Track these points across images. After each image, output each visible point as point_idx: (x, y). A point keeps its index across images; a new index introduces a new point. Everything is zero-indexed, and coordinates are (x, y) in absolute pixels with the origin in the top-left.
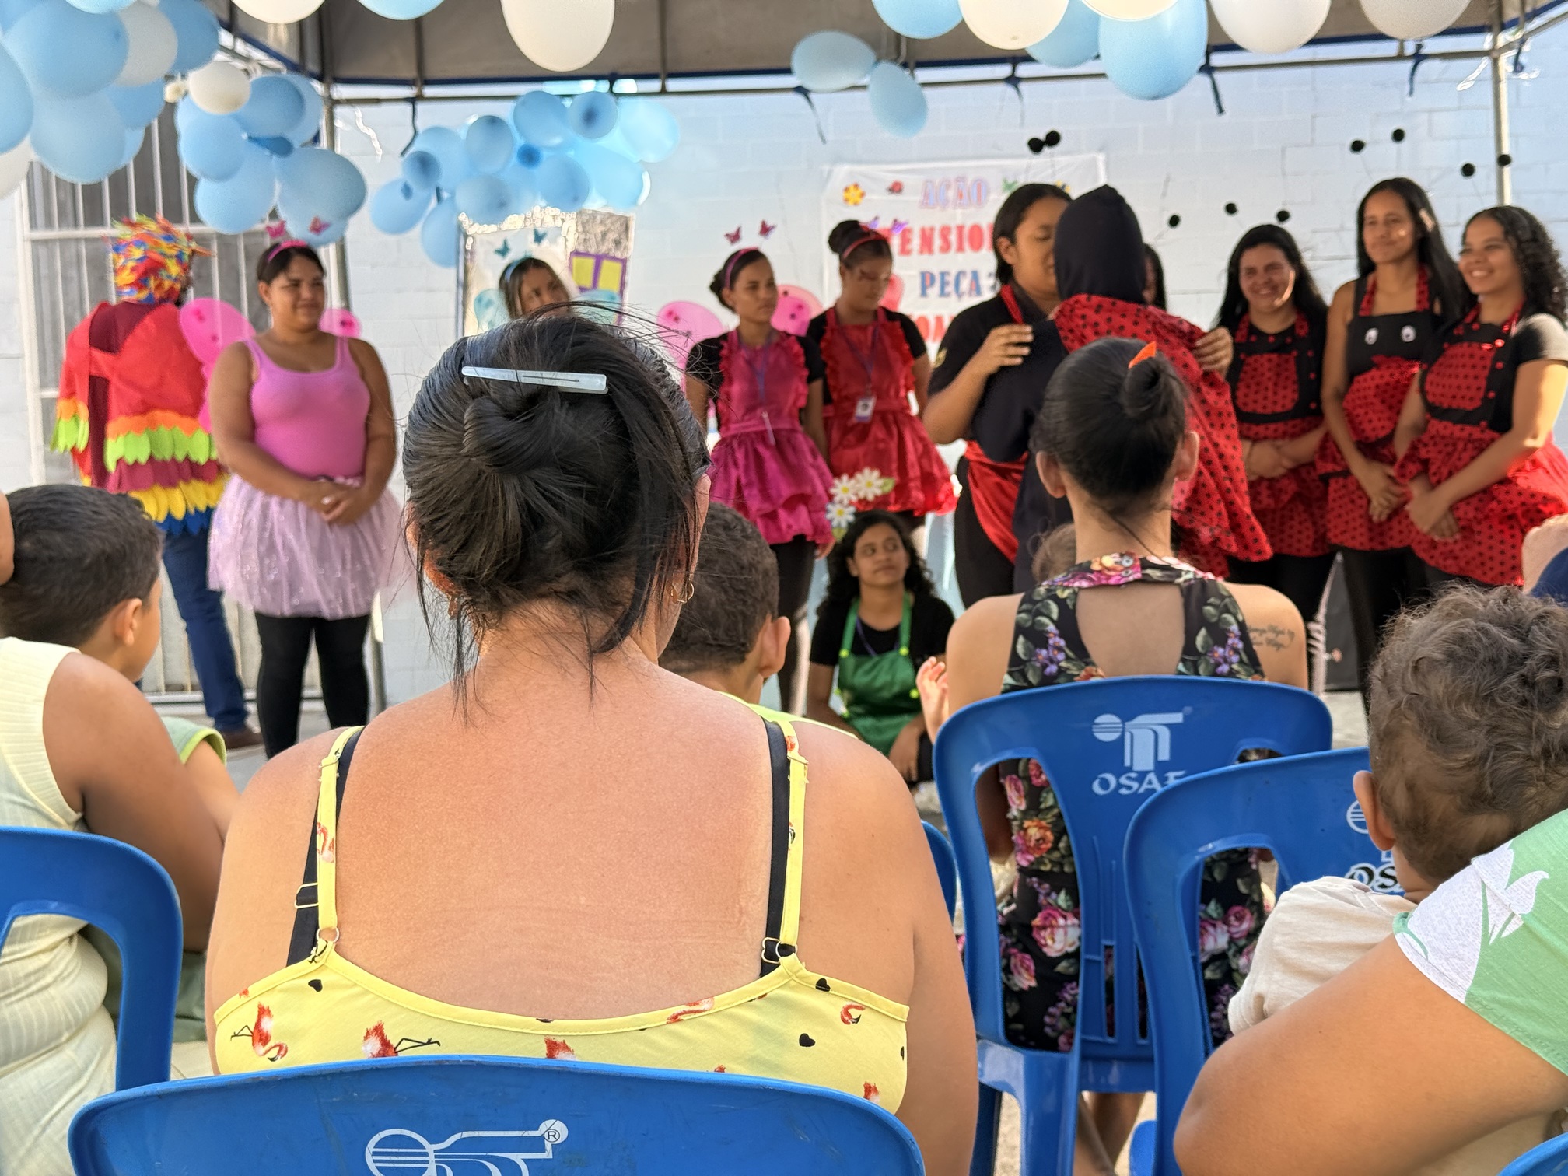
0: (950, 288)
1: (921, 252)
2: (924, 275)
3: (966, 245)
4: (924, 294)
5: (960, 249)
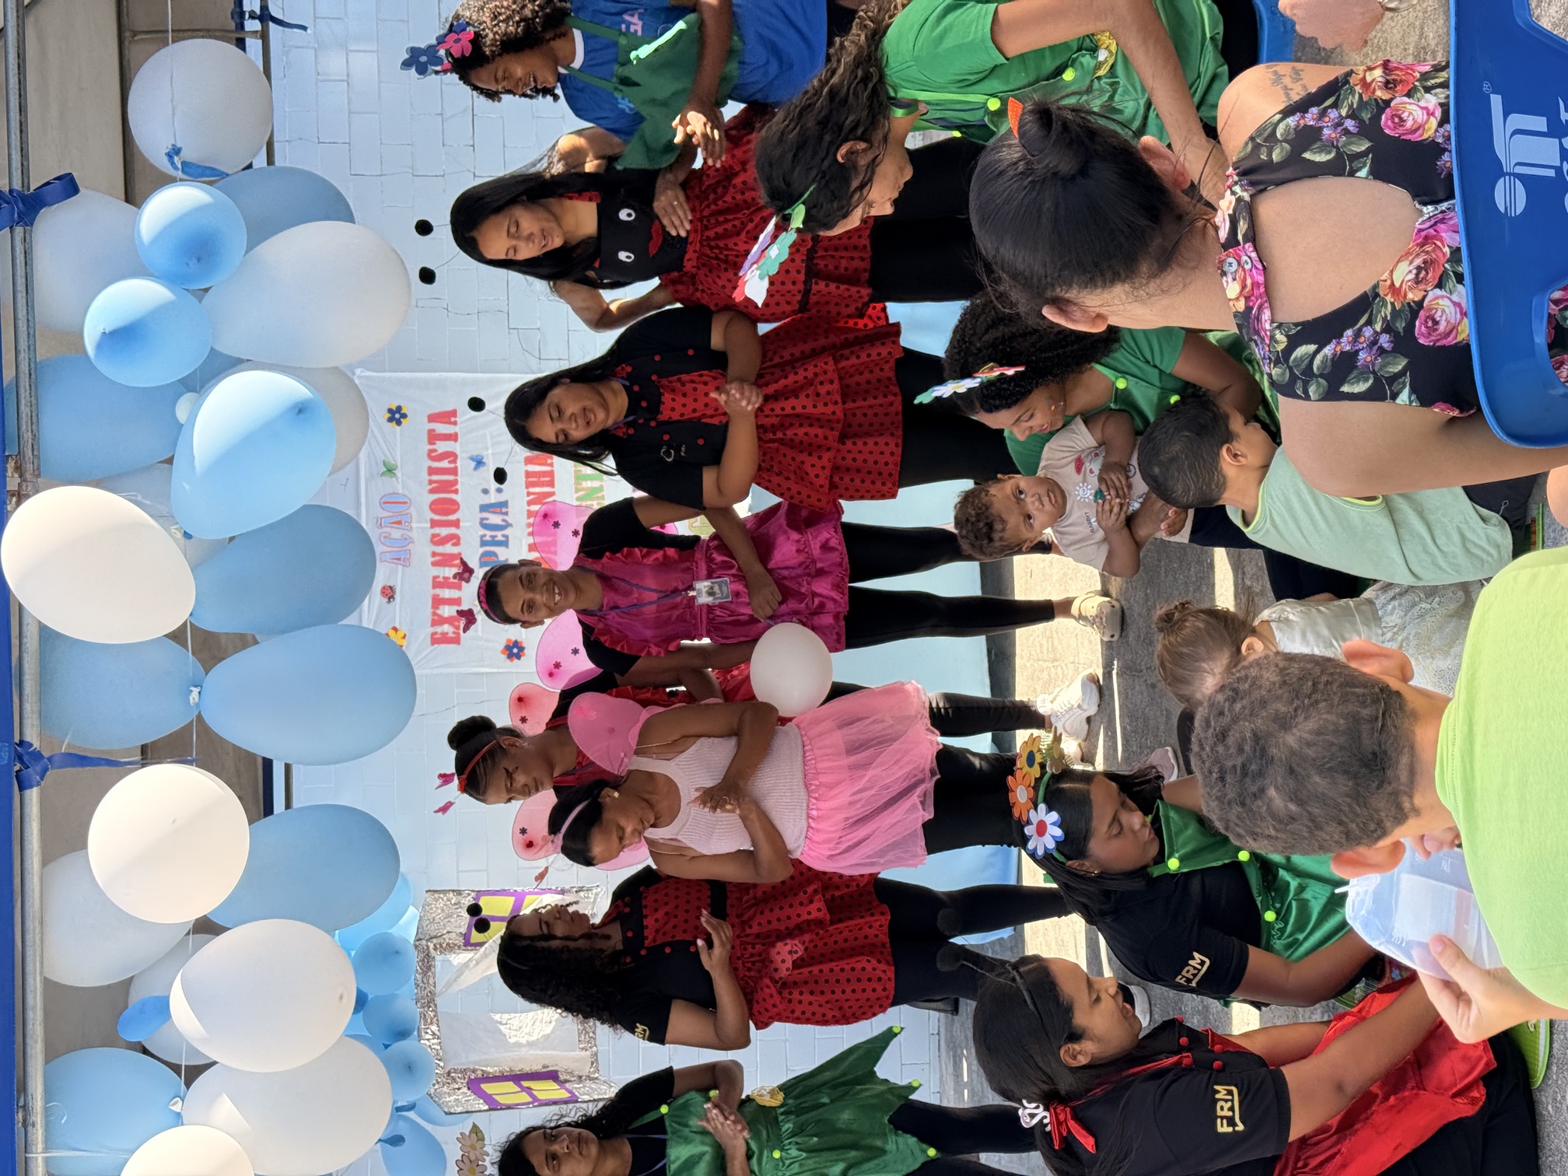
0: (499, 536)
5: (456, 524)
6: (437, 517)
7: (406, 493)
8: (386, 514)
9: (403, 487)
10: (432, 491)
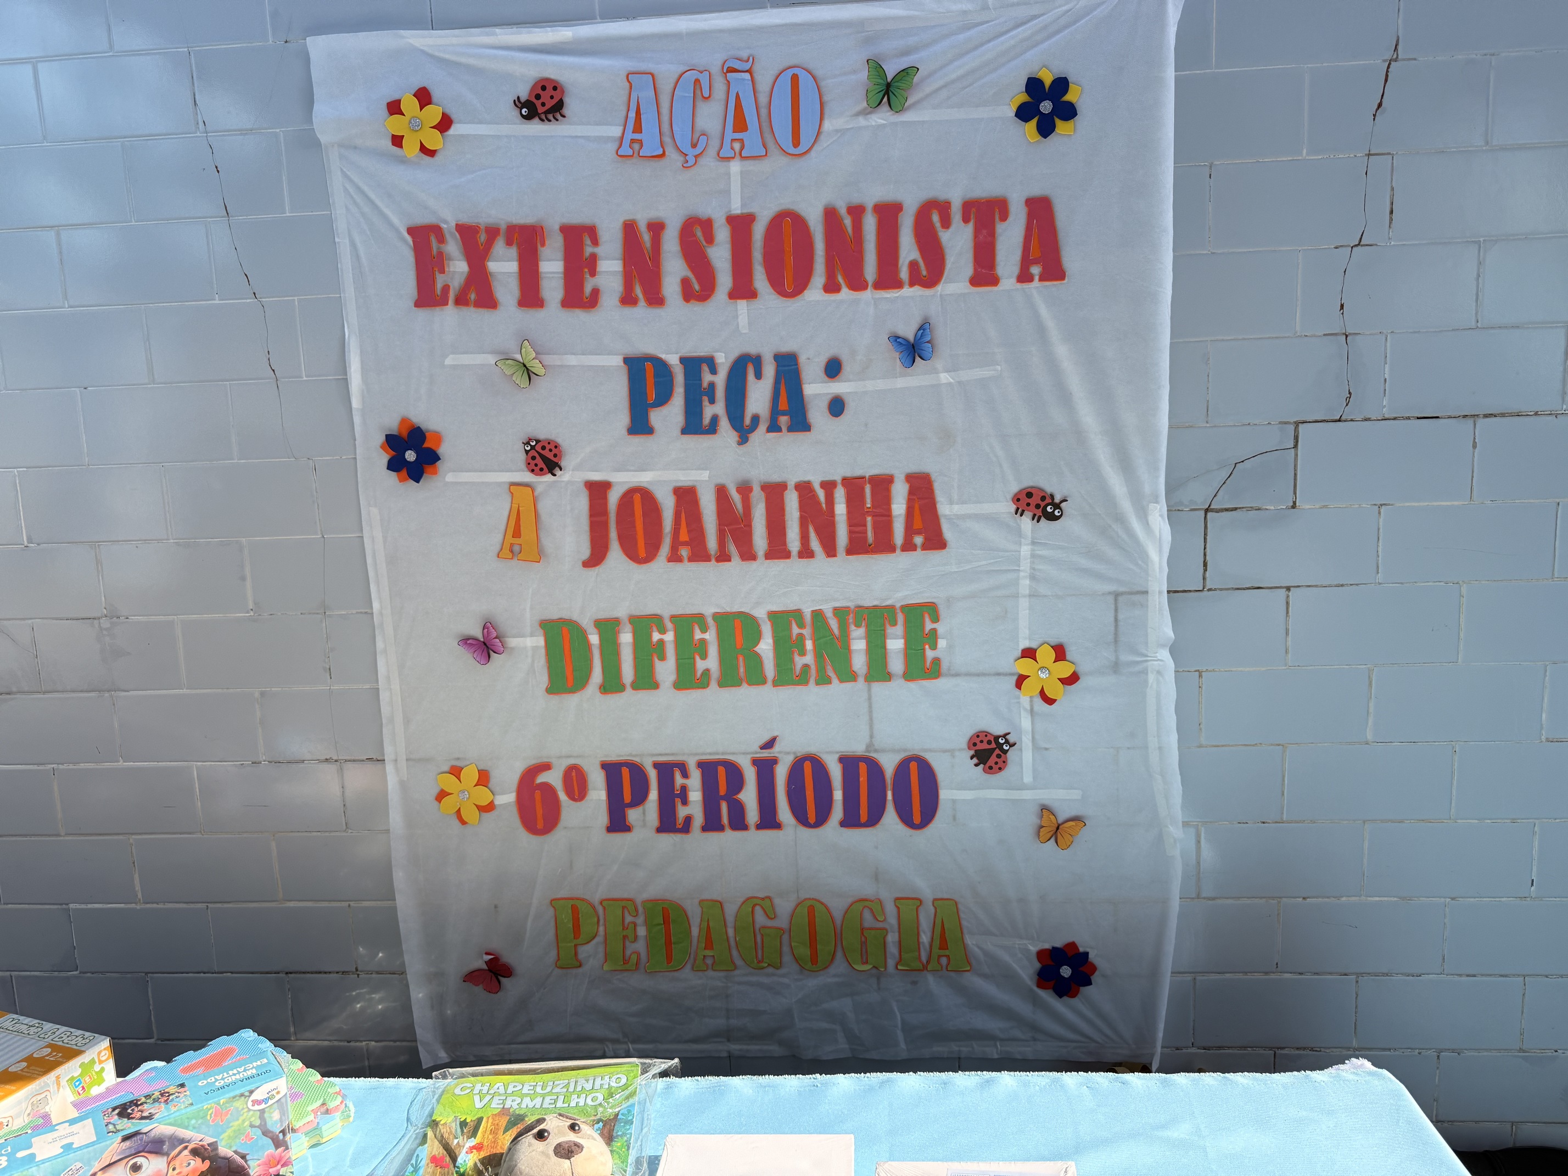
2: (637, 365)
4: (640, 426)
5: (743, 290)
6: (759, 231)
7: (824, 142)
8: (764, 84)
9: (841, 132)
10: (830, 215)
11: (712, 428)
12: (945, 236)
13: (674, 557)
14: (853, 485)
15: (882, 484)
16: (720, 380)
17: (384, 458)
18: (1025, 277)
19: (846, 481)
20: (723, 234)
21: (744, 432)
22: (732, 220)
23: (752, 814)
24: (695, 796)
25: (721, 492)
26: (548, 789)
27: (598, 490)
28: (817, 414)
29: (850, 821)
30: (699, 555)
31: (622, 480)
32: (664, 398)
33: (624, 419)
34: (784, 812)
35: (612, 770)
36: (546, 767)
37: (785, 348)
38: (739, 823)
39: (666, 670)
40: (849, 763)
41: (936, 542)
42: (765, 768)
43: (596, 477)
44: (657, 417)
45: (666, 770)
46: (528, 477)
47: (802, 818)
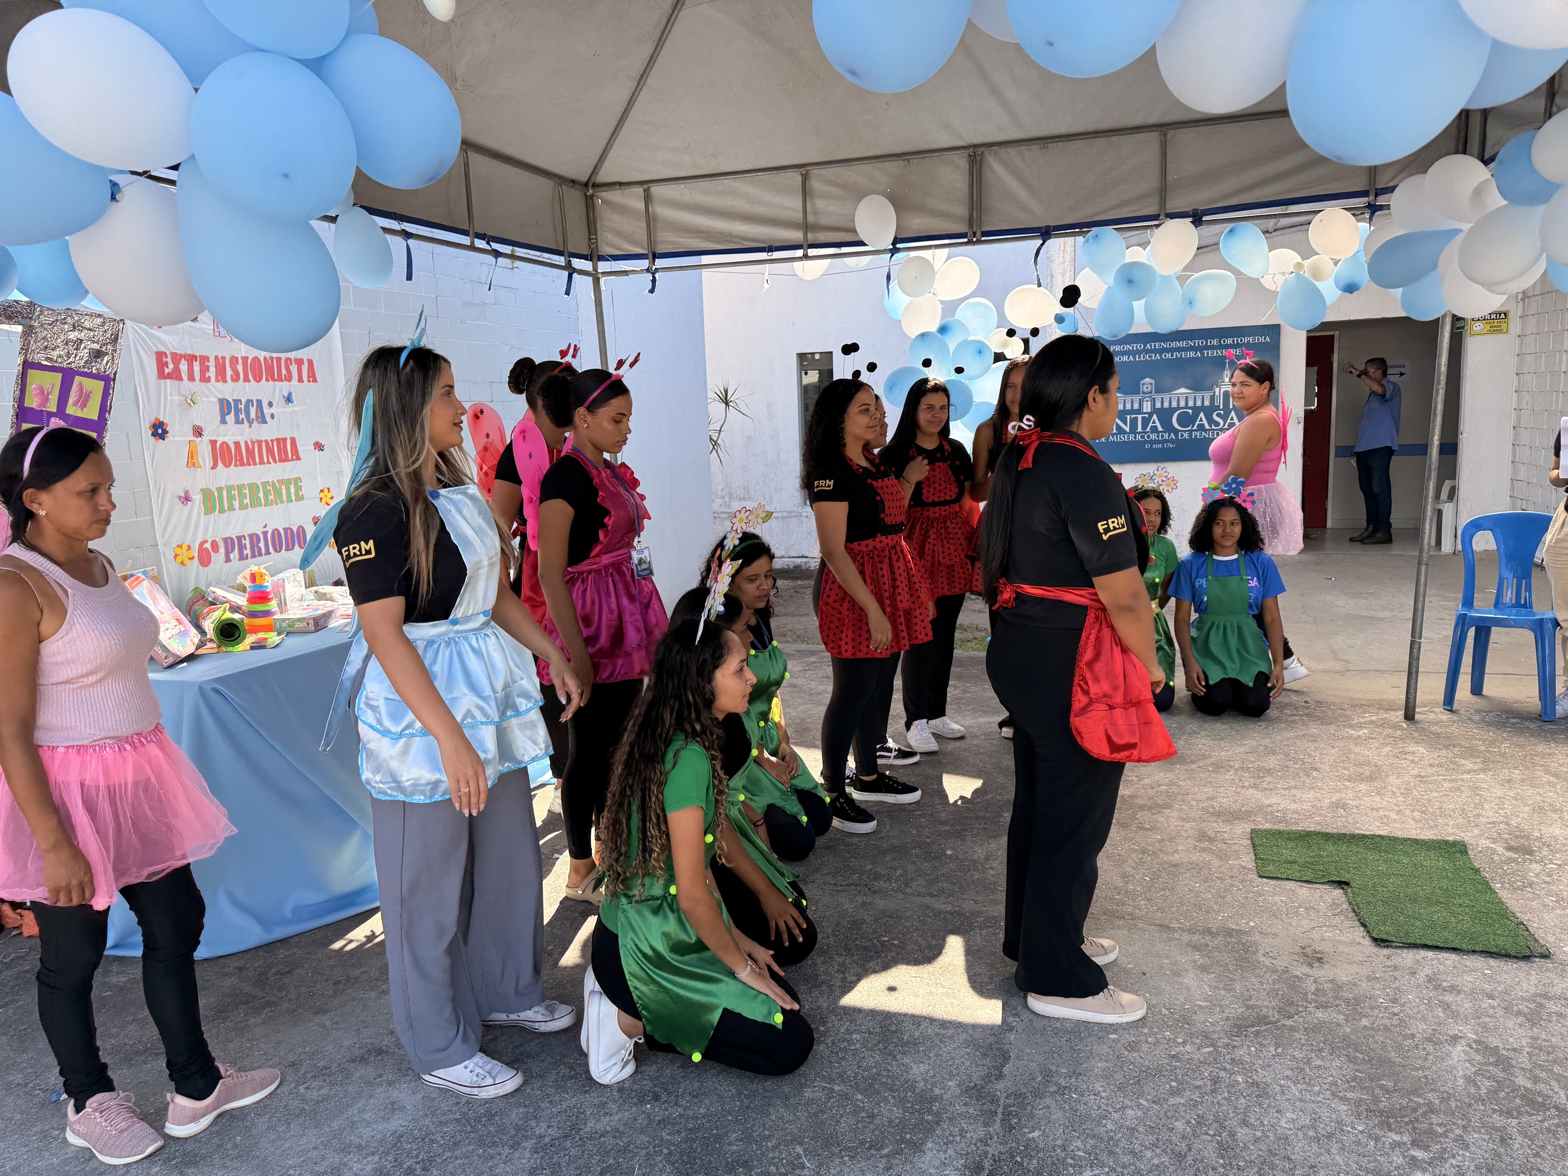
0: (242, 416)
1: (217, 381)
2: (221, 401)
3: (251, 378)
4: (223, 421)
5: (246, 379)
6: (249, 361)
10: (265, 359)
11: (242, 422)
12: (291, 368)
13: (236, 465)
14: (278, 440)
15: (285, 440)
16: (242, 407)
17: (150, 432)
18: (309, 381)
19: (276, 439)
20: (240, 361)
21: (251, 423)
22: (242, 358)
23: (263, 552)
24: (248, 546)
25: (246, 443)
26: (206, 549)
27: (213, 443)
28: (268, 418)
29: (287, 549)
30: (242, 464)
31: (220, 440)
32: (229, 413)
33: (219, 419)
34: (271, 550)
35: (225, 540)
36: (206, 541)
37: (259, 398)
38: (260, 555)
39: (236, 504)
40: (285, 530)
41: (298, 458)
42: (265, 533)
43: (213, 438)
44: (228, 418)
45: (240, 538)
46: (195, 439)
47: (276, 550)
